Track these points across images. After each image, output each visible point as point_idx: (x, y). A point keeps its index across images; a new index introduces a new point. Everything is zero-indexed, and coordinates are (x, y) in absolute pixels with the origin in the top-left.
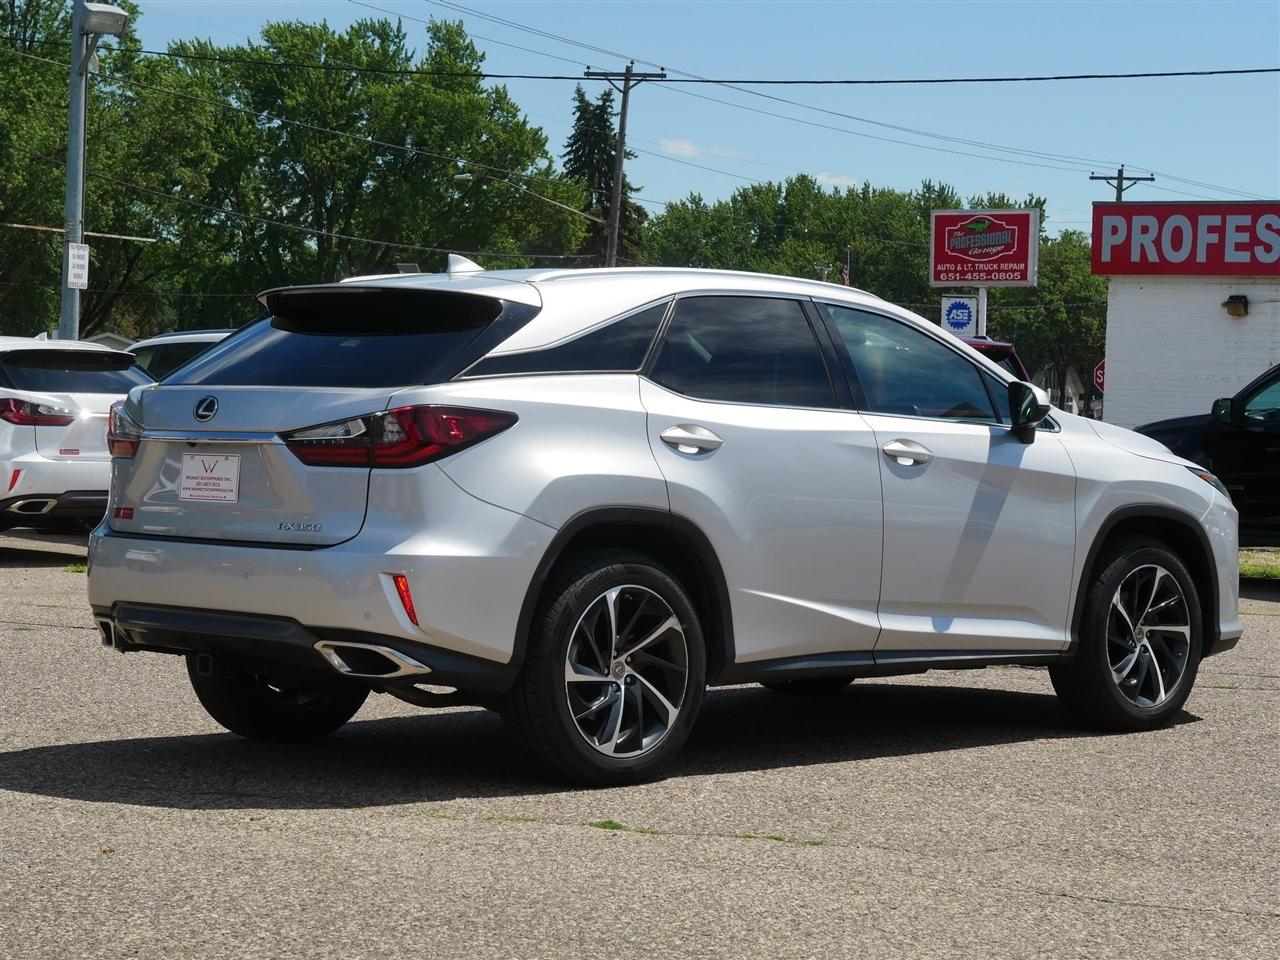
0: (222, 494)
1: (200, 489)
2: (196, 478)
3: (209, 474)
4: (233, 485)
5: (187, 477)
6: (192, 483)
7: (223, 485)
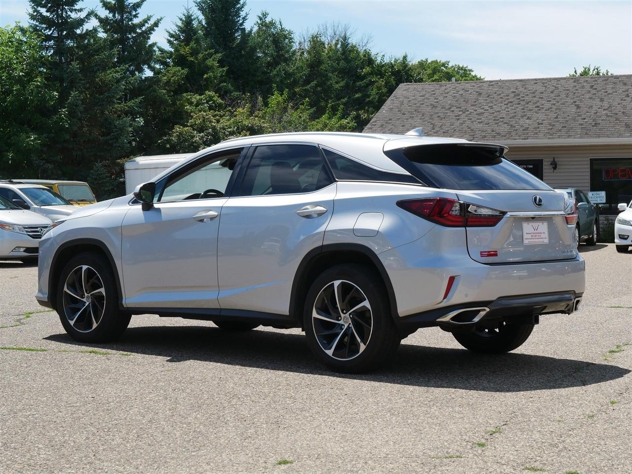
0: (542, 240)
1: (533, 239)
2: (530, 234)
3: (536, 231)
4: (546, 235)
5: (527, 233)
6: (529, 236)
7: (543, 236)
